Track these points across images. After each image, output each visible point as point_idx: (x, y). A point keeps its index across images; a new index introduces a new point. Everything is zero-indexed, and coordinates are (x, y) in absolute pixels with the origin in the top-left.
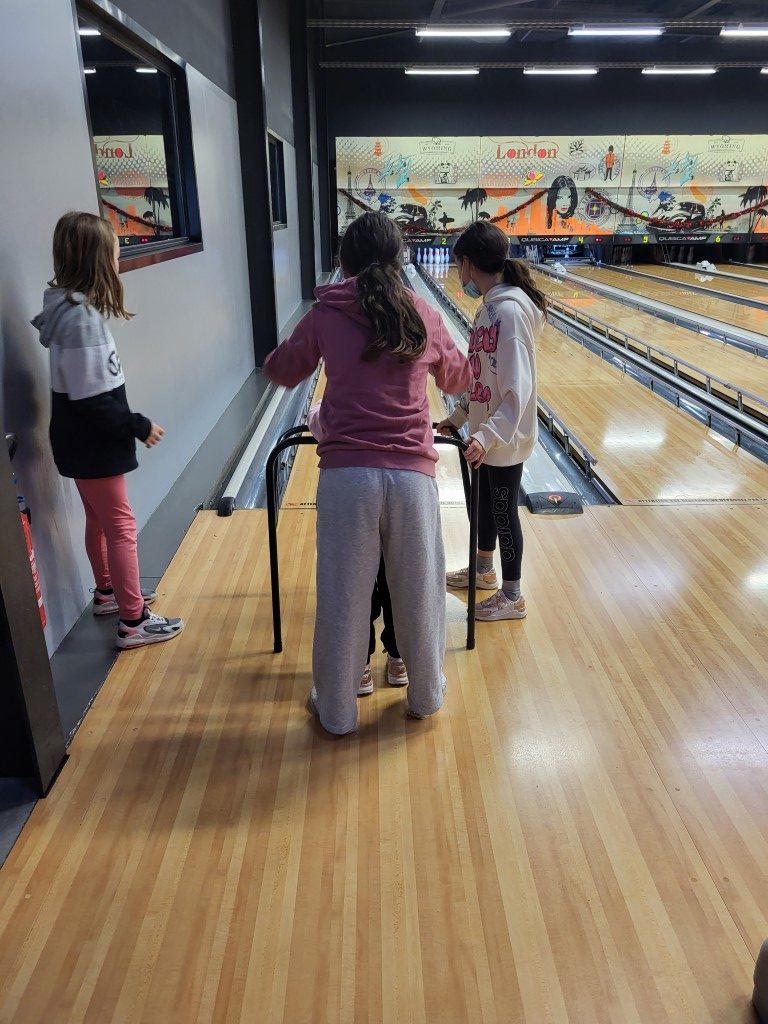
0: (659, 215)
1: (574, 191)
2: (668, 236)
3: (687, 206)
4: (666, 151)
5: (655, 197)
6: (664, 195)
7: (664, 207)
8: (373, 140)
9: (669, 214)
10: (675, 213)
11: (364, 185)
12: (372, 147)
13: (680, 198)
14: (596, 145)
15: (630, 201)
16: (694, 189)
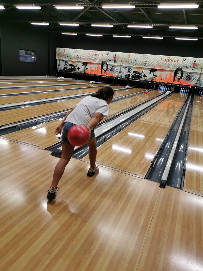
0: (128, 73)
1: (107, 65)
2: (130, 79)
3: (135, 72)
4: (129, 57)
5: (127, 68)
6: (129, 68)
7: (129, 71)
8: (64, 49)
9: (130, 73)
10: (132, 73)
11: (62, 59)
12: (64, 51)
13: (134, 70)
14: (112, 54)
15: (121, 69)
16: (137, 68)
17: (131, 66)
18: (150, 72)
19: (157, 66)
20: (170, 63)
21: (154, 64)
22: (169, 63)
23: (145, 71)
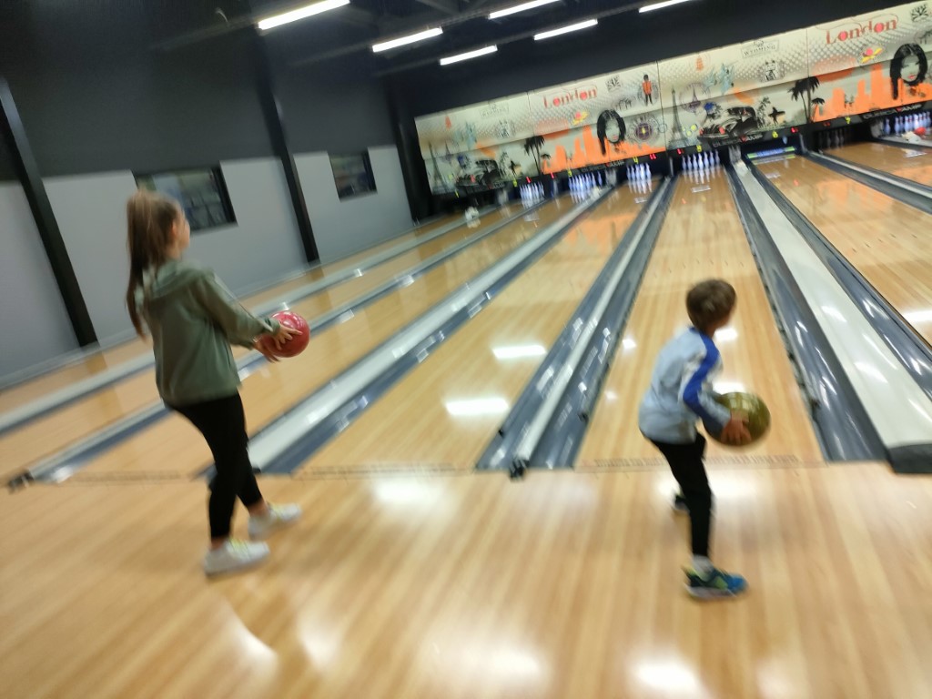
0: (709, 124)
1: (620, 121)
3: (734, 111)
5: (700, 109)
6: (708, 106)
7: (712, 116)
9: (717, 122)
10: (723, 119)
11: (442, 153)
12: (444, 122)
13: (725, 105)
14: (631, 76)
15: (676, 118)
16: (739, 95)
17: (715, 94)
18: (795, 95)
19: (817, 64)
20: (868, 37)
21: (804, 63)
22: (864, 42)
23: (772, 96)
